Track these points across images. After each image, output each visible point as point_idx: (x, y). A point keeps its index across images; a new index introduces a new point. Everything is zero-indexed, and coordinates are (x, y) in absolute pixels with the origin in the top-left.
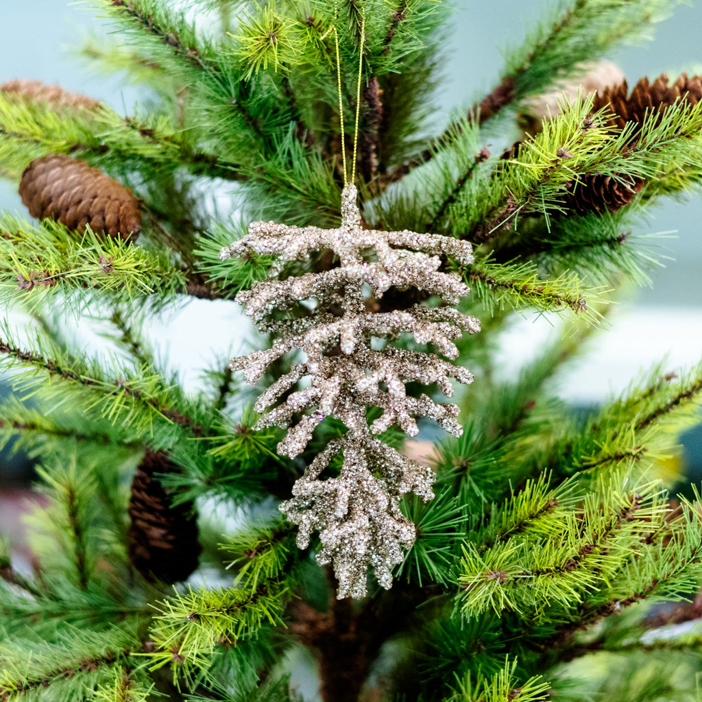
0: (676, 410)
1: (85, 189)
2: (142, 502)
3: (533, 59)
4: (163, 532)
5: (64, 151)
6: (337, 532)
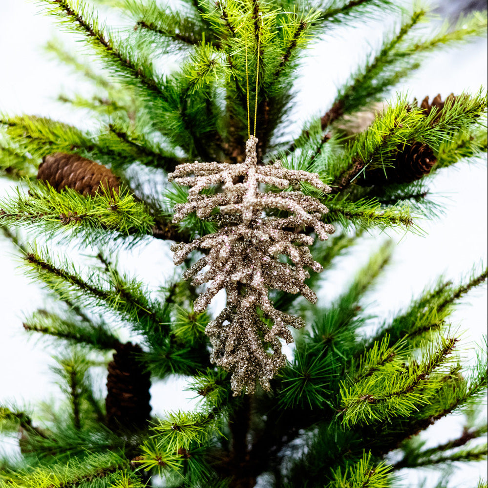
1: (86, 170)
2: (116, 376)
3: (354, 88)
4: (130, 395)
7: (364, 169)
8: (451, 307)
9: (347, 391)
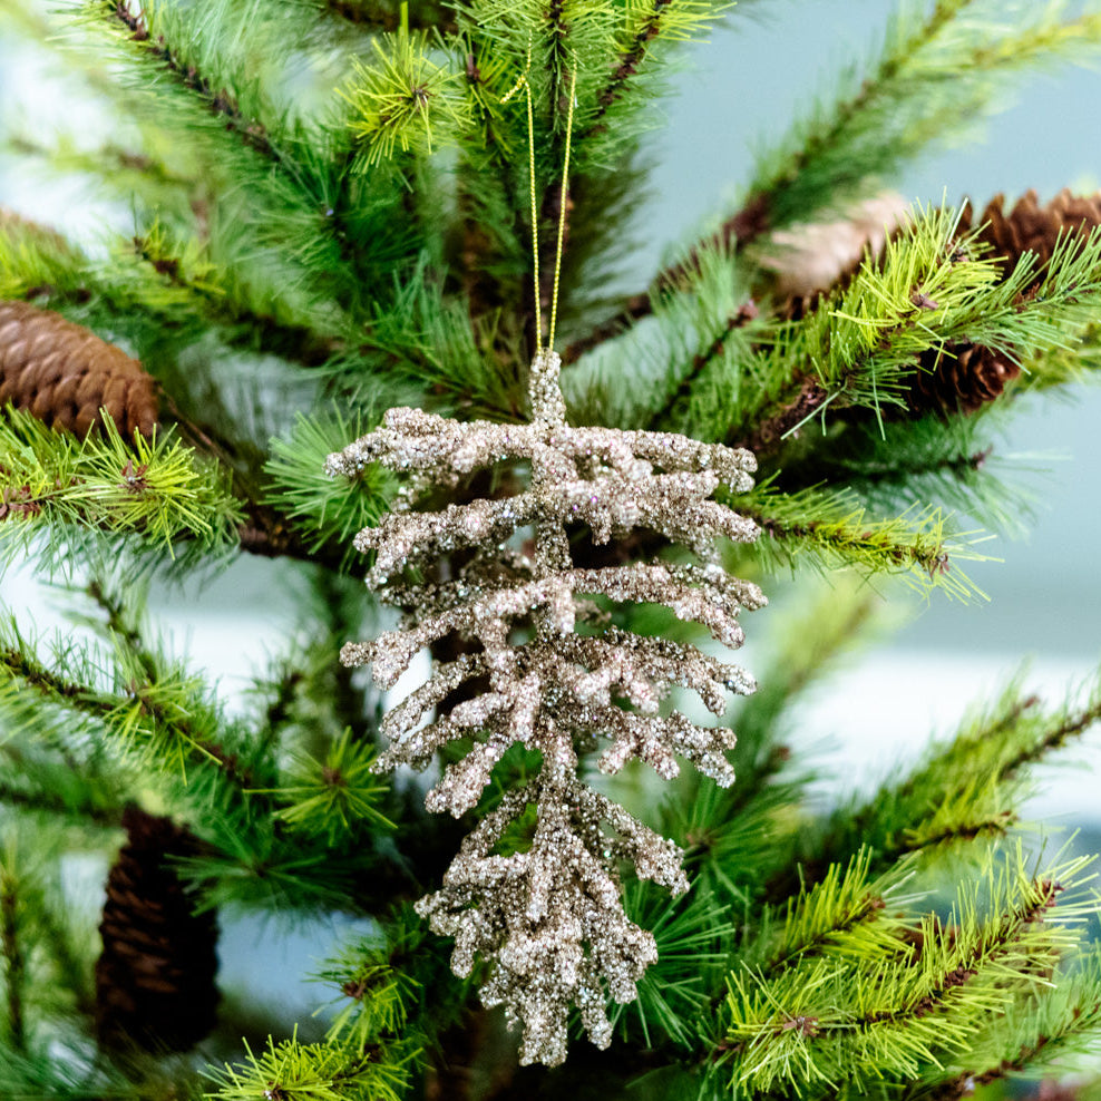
0: (1053, 755)
1: (66, 358)
2: (127, 909)
3: (804, 161)
4: (161, 962)
5: (18, 297)
6: (530, 945)
7: (824, 405)
8: (1034, 770)
9: (746, 999)
